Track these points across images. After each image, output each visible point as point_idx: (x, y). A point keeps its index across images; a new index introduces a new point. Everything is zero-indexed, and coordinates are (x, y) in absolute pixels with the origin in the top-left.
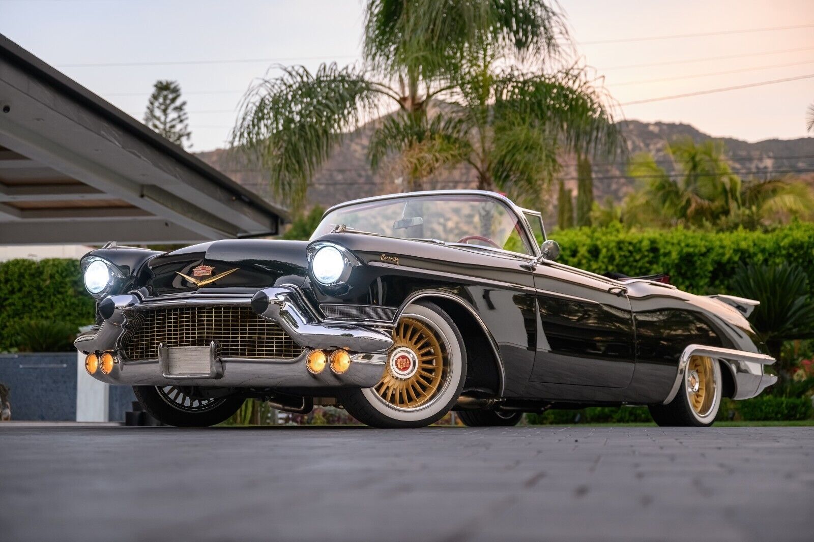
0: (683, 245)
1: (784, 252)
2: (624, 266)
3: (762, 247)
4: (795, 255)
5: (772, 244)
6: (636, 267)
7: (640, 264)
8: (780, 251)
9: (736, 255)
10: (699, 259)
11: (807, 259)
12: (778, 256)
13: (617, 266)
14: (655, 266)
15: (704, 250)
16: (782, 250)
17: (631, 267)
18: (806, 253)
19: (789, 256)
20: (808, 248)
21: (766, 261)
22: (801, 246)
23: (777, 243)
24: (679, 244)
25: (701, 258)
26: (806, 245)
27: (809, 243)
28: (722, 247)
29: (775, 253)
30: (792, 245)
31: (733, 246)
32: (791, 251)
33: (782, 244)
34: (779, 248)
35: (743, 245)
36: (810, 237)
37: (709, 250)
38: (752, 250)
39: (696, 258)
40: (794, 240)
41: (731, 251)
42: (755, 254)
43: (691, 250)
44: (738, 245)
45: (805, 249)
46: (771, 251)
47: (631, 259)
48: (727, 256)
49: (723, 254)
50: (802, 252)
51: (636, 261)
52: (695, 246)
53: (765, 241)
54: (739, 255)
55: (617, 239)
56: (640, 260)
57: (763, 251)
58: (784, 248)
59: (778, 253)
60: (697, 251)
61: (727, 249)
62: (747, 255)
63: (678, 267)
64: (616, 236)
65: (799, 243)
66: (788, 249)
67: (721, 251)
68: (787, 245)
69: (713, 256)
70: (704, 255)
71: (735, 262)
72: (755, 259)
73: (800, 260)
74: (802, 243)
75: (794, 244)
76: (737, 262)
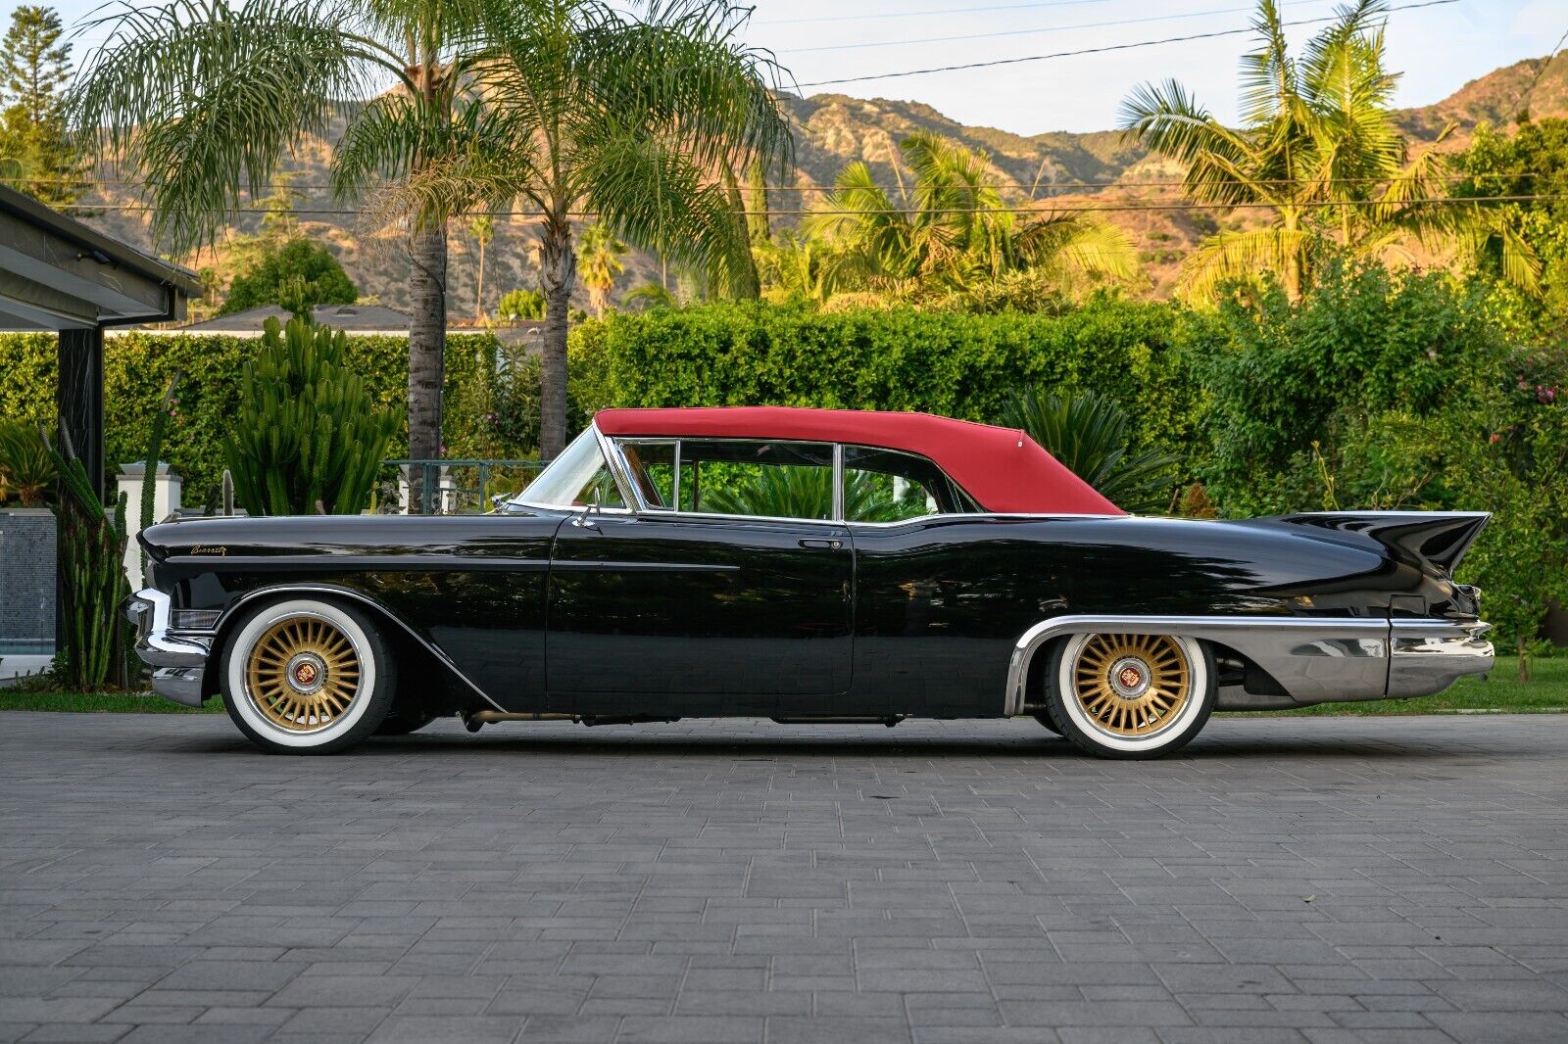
0: (912, 334)
1: (1081, 351)
2: (810, 370)
3: (1045, 340)
4: (1100, 355)
5: (1061, 337)
6: (830, 372)
7: (838, 366)
8: (1076, 350)
9: (1000, 354)
10: (938, 360)
11: (1119, 363)
12: (1072, 358)
13: (799, 369)
14: (863, 371)
15: (947, 344)
16: (1078, 347)
17: (822, 370)
18: (1117, 352)
19: (1090, 357)
20: (1122, 345)
21: (1051, 365)
22: (1110, 342)
23: (1069, 335)
24: (905, 333)
25: (942, 357)
26: (1118, 339)
27: (1123, 335)
28: (978, 340)
29: (1066, 353)
30: (1094, 340)
31: (996, 339)
32: (1094, 349)
33: (1078, 337)
34: (1074, 343)
35: (1014, 337)
36: (1125, 327)
37: (956, 344)
38: (1027, 347)
39: (933, 358)
40: (1098, 330)
41: (993, 348)
42: (1033, 353)
43: (926, 344)
44: (1004, 336)
45: (1117, 347)
46: (1060, 349)
47: (824, 357)
48: (985, 358)
49: (979, 353)
50: (1111, 352)
51: (832, 361)
52: (933, 338)
53: (1050, 330)
54: (1005, 353)
55: (799, 323)
56: (837, 359)
57: (1046, 348)
58: (1081, 343)
59: (1071, 352)
60: (935, 345)
61: (987, 343)
62: (1019, 354)
63: (902, 372)
64: (799, 317)
65: (1107, 335)
66: (1089, 347)
67: (976, 346)
68: (1086, 340)
70: (945, 353)
71: (998, 367)
72: (1034, 363)
73: (1109, 366)
74: (1112, 336)
75: (1099, 338)
76: (1004, 368)
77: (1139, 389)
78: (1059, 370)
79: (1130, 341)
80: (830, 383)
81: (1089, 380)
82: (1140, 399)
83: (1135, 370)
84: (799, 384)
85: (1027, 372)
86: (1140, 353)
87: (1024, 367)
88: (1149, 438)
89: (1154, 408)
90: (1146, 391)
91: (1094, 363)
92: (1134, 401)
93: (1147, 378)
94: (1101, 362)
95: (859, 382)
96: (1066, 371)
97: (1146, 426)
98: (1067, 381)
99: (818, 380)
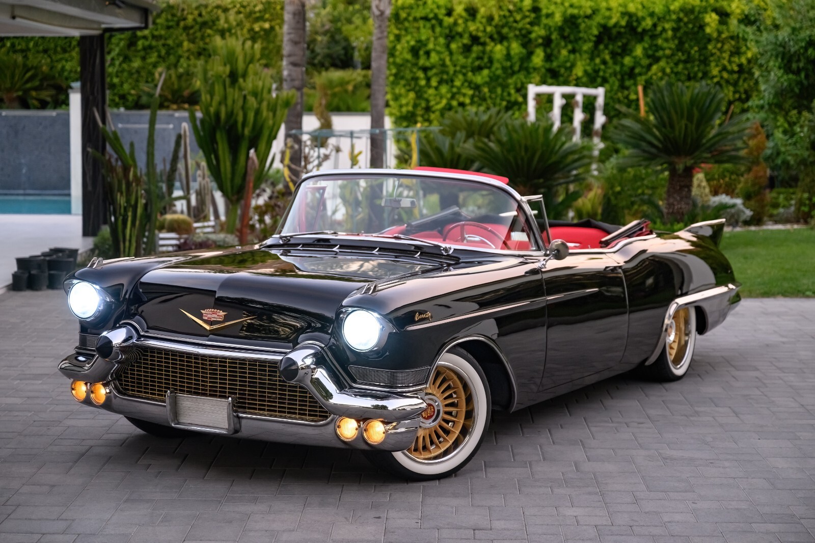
0: (567, 4)
1: (674, 17)
2: (503, 27)
3: (651, 10)
4: (686, 19)
5: (661, 7)
6: (515, 29)
7: (520, 25)
8: (670, 15)
9: (623, 18)
10: (584, 22)
11: (698, 25)
12: (668, 21)
13: (496, 26)
14: (536, 28)
15: (589, 12)
16: (672, 13)
17: (510, 28)
18: (697, 18)
19: (679, 20)
20: (699, 12)
21: (655, 25)
22: (692, 11)
23: (666, 7)
24: (563, 4)
25: (586, 20)
26: (697, 9)
27: (700, 7)
28: (609, 9)
29: (664, 18)
30: (682, 9)
31: (621, 9)
32: (681, 15)
33: (672, 8)
34: (669, 11)
35: (631, 8)
37: (595, 12)
38: (640, 14)
39: (580, 21)
41: (618, 15)
42: (643, 18)
43: (575, 11)
44: (625, 6)
45: (696, 13)
46: (661, 15)
47: (511, 20)
48: (614, 20)
49: (610, 18)
50: (692, 17)
51: (516, 21)
52: (580, 7)
54: (626, 18)
56: (520, 20)
57: (652, 15)
58: (674, 12)
59: (668, 17)
60: (582, 13)
61: (614, 11)
62: (634, 19)
63: (561, 29)
65: (690, 7)
66: (679, 14)
67: (607, 13)
68: (677, 9)
69: (598, 19)
70: (589, 17)
71: (621, 27)
72: (644, 24)
73: (690, 26)
74: (693, 7)
75: (685, 8)
76: (624, 27)
77: (709, 40)
78: (659, 29)
79: (704, 10)
80: (516, 36)
81: (678, 35)
82: (710, 47)
83: (708, 30)
84: (496, 36)
85: (640, 30)
86: (711, 19)
87: (637, 27)
88: (715, 71)
89: (718, 53)
90: (713, 43)
91: (682, 24)
92: (706, 48)
93: (715, 35)
94: (686, 24)
95: (533, 36)
96: (664, 30)
97: (713, 64)
98: (664, 35)
99: (507, 33)
